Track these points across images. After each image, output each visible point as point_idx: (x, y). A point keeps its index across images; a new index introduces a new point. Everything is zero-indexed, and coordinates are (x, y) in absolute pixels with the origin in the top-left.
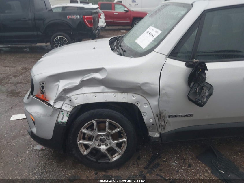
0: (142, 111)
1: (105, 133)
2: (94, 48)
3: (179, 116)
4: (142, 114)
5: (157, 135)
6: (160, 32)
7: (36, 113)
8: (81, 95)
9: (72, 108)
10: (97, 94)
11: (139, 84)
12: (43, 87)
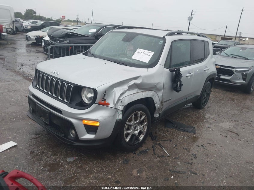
0: (155, 101)
1: (138, 121)
2: (106, 64)
3: (167, 101)
4: (155, 103)
5: (158, 115)
6: (153, 53)
7: (101, 117)
8: (127, 97)
9: (123, 107)
10: (135, 94)
11: (156, 84)
12: (105, 95)
